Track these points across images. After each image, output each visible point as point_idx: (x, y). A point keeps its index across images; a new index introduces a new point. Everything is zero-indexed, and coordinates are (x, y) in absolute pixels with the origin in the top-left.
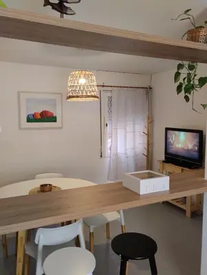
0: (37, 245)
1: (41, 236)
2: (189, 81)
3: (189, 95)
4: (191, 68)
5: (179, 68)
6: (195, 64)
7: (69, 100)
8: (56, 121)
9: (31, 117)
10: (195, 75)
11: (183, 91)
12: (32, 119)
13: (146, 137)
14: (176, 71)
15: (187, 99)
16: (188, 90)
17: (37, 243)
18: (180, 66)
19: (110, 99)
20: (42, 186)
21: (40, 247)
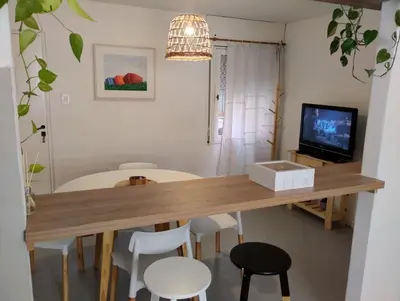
0: (132, 254)
1: (138, 242)
2: (350, 35)
3: (347, 56)
4: (353, 15)
5: (335, 16)
6: (358, 10)
7: (169, 59)
8: (146, 90)
9: (112, 83)
10: (359, 27)
11: (340, 50)
12: (112, 85)
13: (273, 116)
14: (331, 20)
15: (344, 61)
16: (347, 49)
17: (131, 250)
18: (337, 13)
19: (224, 58)
20: (132, 178)
21: (136, 256)
